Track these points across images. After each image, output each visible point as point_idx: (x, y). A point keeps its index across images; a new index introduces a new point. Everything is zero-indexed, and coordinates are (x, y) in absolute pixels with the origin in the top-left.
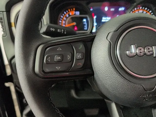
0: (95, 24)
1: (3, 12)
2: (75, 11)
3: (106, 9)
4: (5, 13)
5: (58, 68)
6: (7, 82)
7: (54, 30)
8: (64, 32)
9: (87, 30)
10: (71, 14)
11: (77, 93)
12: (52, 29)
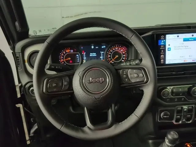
0: (85, 58)
1: (19, 53)
2: (70, 49)
3: (93, 47)
4: (21, 54)
5: (55, 90)
6: (17, 104)
7: (53, 67)
8: (60, 68)
9: (79, 63)
10: (67, 52)
11: (73, 109)
12: (52, 67)
